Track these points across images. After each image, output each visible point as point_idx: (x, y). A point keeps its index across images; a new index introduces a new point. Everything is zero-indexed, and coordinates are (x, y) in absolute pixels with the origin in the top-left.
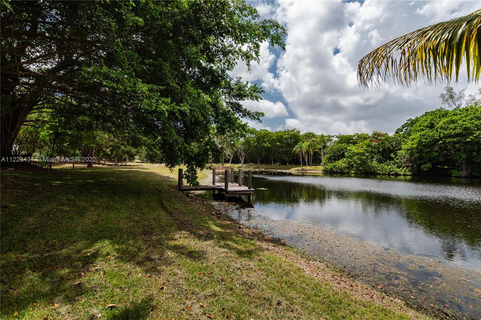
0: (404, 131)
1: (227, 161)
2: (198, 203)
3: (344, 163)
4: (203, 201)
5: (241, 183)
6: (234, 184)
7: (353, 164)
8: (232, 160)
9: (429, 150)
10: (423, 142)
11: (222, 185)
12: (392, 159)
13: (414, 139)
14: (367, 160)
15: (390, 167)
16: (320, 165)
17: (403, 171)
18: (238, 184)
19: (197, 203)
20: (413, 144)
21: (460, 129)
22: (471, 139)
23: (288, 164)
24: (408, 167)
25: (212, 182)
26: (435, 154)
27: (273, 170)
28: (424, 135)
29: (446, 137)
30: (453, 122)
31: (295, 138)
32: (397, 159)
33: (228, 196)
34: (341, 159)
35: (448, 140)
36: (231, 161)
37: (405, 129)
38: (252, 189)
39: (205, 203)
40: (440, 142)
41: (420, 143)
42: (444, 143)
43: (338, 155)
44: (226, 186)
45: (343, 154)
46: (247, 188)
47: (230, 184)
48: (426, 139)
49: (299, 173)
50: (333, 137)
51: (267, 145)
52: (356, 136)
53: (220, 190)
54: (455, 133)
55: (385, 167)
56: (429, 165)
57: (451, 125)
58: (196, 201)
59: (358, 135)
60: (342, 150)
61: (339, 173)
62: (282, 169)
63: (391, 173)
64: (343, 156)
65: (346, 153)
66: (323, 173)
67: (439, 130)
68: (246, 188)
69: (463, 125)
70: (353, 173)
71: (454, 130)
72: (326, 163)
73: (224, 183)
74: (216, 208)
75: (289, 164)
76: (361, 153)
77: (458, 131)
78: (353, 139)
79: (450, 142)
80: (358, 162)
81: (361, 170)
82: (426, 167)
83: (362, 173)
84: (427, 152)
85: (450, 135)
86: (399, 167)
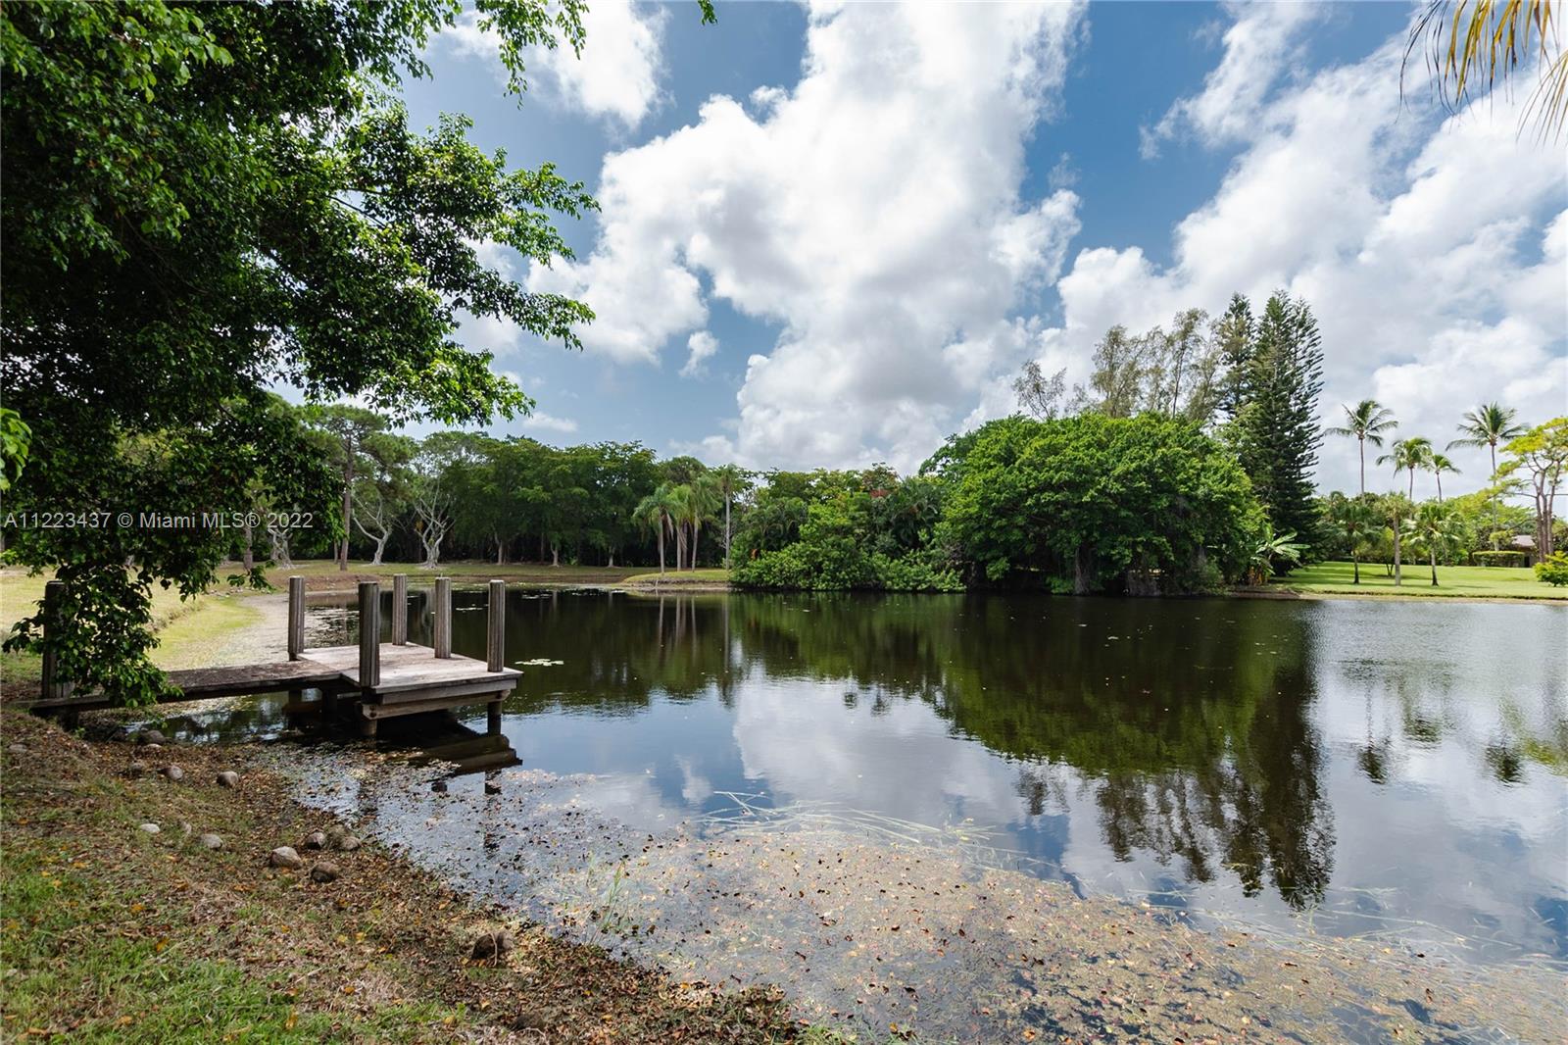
0: (939, 468)
1: (361, 552)
2: (180, 782)
3: (795, 557)
4: (219, 760)
5: (448, 646)
6: (407, 651)
7: (821, 563)
8: (385, 550)
9: (1004, 522)
10: (992, 501)
11: (342, 660)
12: (918, 545)
13: (971, 490)
14: (858, 549)
15: (915, 569)
16: (721, 567)
17: (947, 580)
18: (433, 650)
19: (170, 779)
20: (967, 506)
21: (1068, 470)
22: (1092, 497)
23: (611, 562)
24: (957, 569)
25: (285, 642)
26: (1016, 535)
27: (557, 584)
28: (994, 481)
29: (1043, 488)
30: (1054, 450)
31: (639, 474)
32: (933, 547)
33: (381, 714)
34: (786, 545)
35: (1046, 496)
36: (380, 551)
37: (940, 462)
38: (507, 670)
39: (230, 774)
40: (1030, 502)
41: (985, 502)
42: (1038, 503)
43: (778, 533)
44: (369, 663)
45: (794, 530)
46: (484, 666)
47: (387, 651)
48: (999, 492)
49: (653, 591)
50: (755, 475)
51: (535, 492)
52: (817, 476)
53: (333, 684)
54: (1060, 479)
55: (904, 571)
56: (1003, 564)
57: (1051, 459)
58: (165, 771)
59: (825, 474)
60: (790, 515)
61: (780, 590)
62: (592, 582)
63: (919, 588)
64: (793, 536)
65: (801, 528)
66: (733, 592)
67: (1027, 470)
68: (476, 669)
69: (1075, 459)
70: (822, 591)
71: (1057, 472)
72: (742, 557)
73: (356, 650)
74: (308, 802)
75: (614, 564)
76: (843, 527)
77: (1065, 475)
78: (810, 486)
79: (1049, 503)
80: (835, 553)
81: (844, 581)
82: (996, 569)
83: (846, 590)
84: (1001, 528)
85: (1050, 483)
86: (937, 570)
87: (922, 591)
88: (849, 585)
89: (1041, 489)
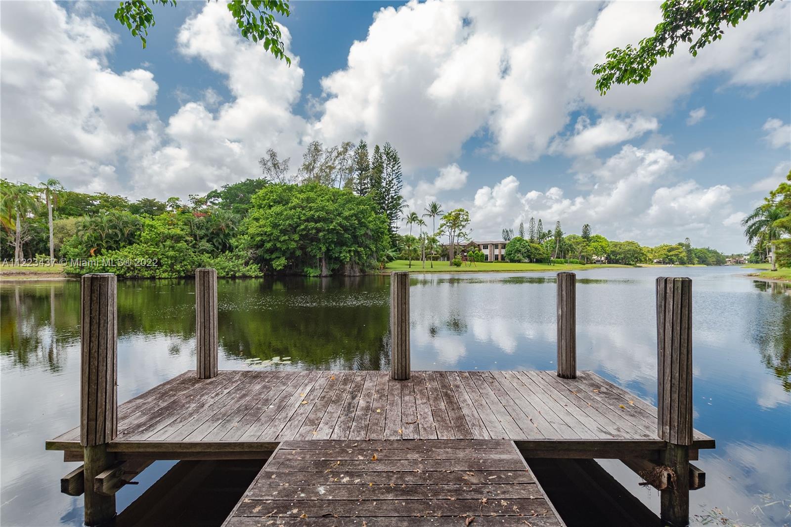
7: (161, 259)
12: (227, 249)
13: (260, 218)
15: (231, 264)
17: (253, 270)
20: (261, 227)
21: (322, 211)
22: (334, 226)
24: (257, 263)
26: (293, 245)
29: (309, 220)
30: (311, 200)
32: (240, 250)
35: (311, 225)
40: (302, 227)
41: (275, 226)
42: (306, 228)
43: (116, 236)
45: (133, 235)
48: (284, 220)
54: (318, 216)
55: (225, 265)
57: (311, 205)
63: (236, 275)
65: (140, 234)
67: (299, 209)
69: (324, 206)
71: (316, 212)
76: (176, 235)
77: (321, 214)
79: (313, 228)
80: (171, 253)
81: (179, 272)
82: (279, 263)
83: (180, 278)
84: (284, 241)
85: (313, 218)
86: (247, 264)
87: (239, 277)
88: (182, 274)
89: (307, 220)
